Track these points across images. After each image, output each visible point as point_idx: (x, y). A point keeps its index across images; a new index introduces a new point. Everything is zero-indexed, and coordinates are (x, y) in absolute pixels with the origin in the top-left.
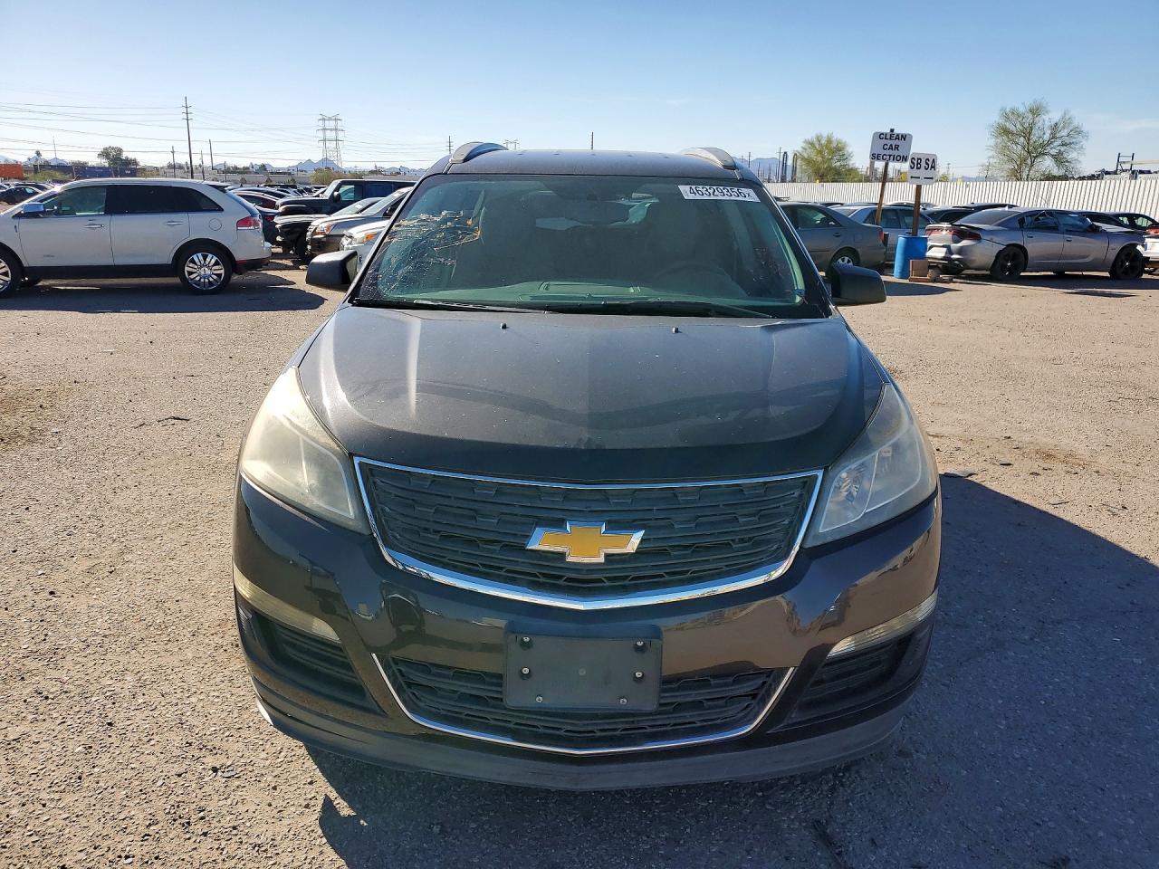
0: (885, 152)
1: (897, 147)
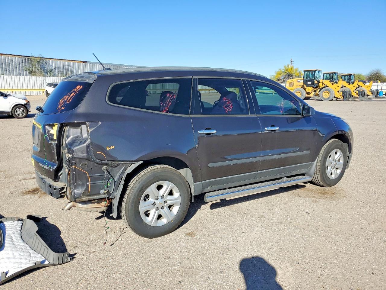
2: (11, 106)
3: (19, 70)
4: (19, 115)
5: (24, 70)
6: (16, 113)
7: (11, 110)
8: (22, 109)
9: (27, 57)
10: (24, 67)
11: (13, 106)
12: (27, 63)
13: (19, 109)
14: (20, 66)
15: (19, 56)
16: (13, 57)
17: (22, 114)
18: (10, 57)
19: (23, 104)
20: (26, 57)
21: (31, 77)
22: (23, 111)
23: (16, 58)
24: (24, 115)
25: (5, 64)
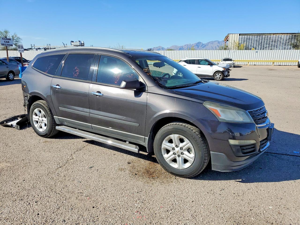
0: (5, 43)
1: (9, 42)
2: (213, 71)
3: (285, 45)
4: (217, 78)
5: (289, 45)
6: (216, 77)
7: (213, 74)
8: (220, 74)
9: (295, 34)
10: (289, 43)
11: (214, 72)
12: (293, 39)
13: (218, 74)
14: (287, 41)
15: (288, 33)
16: (283, 35)
17: (220, 78)
18: (280, 36)
19: (221, 71)
20: (293, 34)
21: (294, 50)
22: (220, 76)
23: (285, 36)
24: (220, 79)
25: (274, 41)
